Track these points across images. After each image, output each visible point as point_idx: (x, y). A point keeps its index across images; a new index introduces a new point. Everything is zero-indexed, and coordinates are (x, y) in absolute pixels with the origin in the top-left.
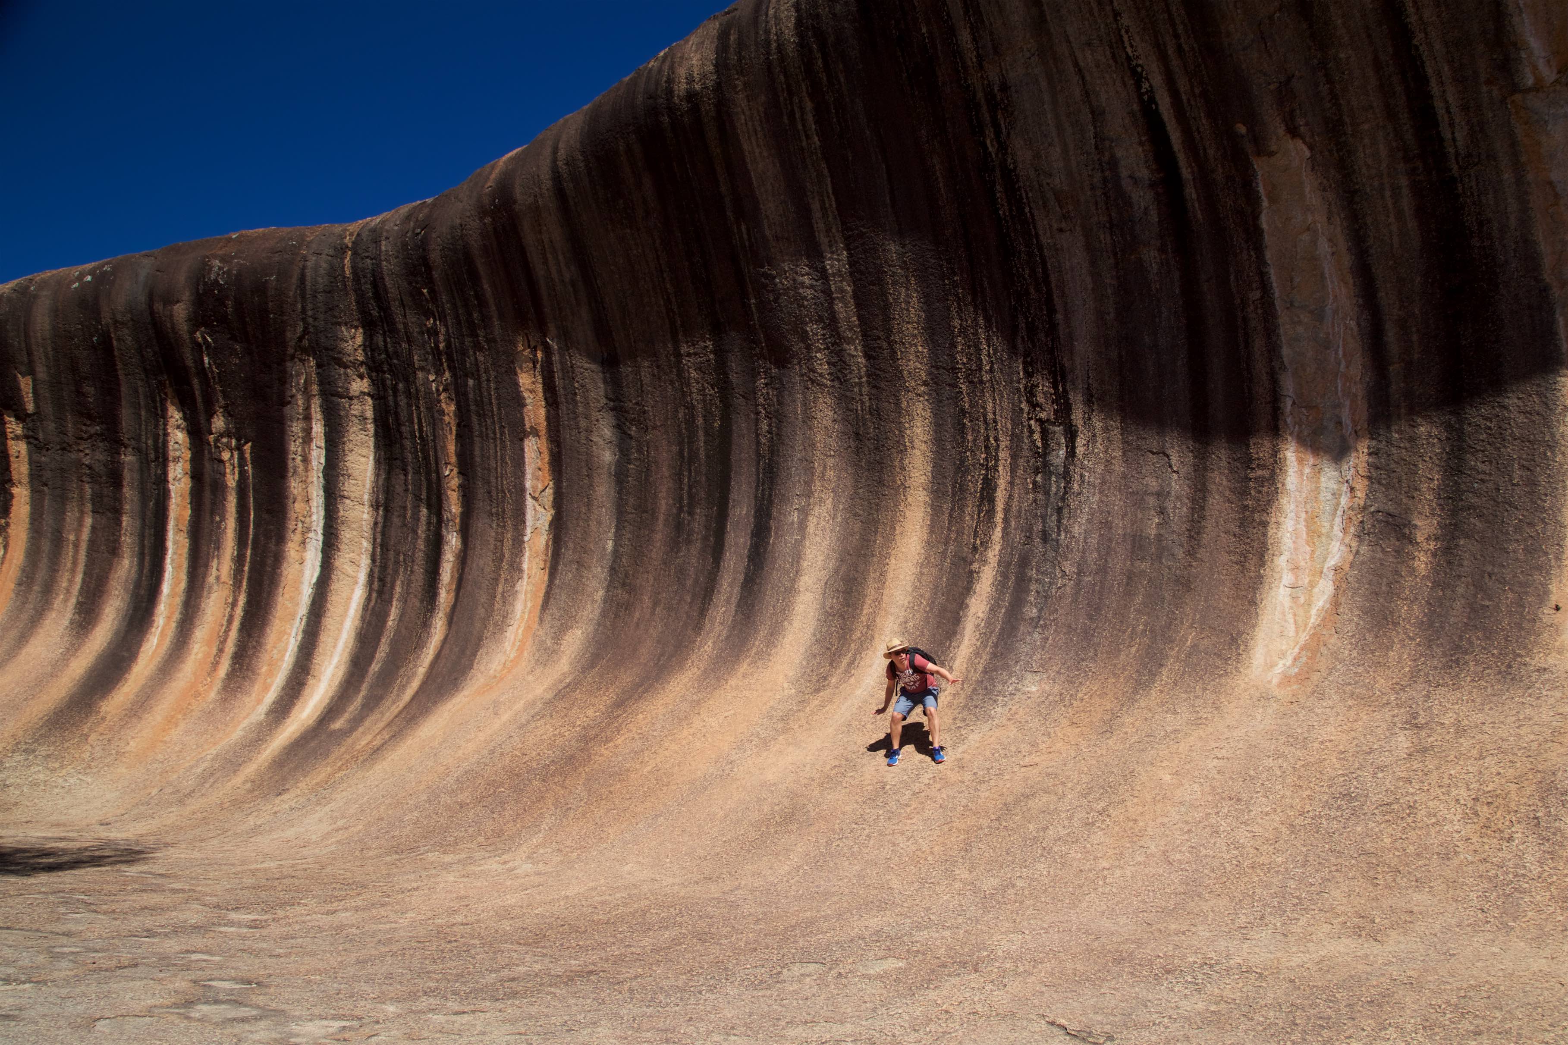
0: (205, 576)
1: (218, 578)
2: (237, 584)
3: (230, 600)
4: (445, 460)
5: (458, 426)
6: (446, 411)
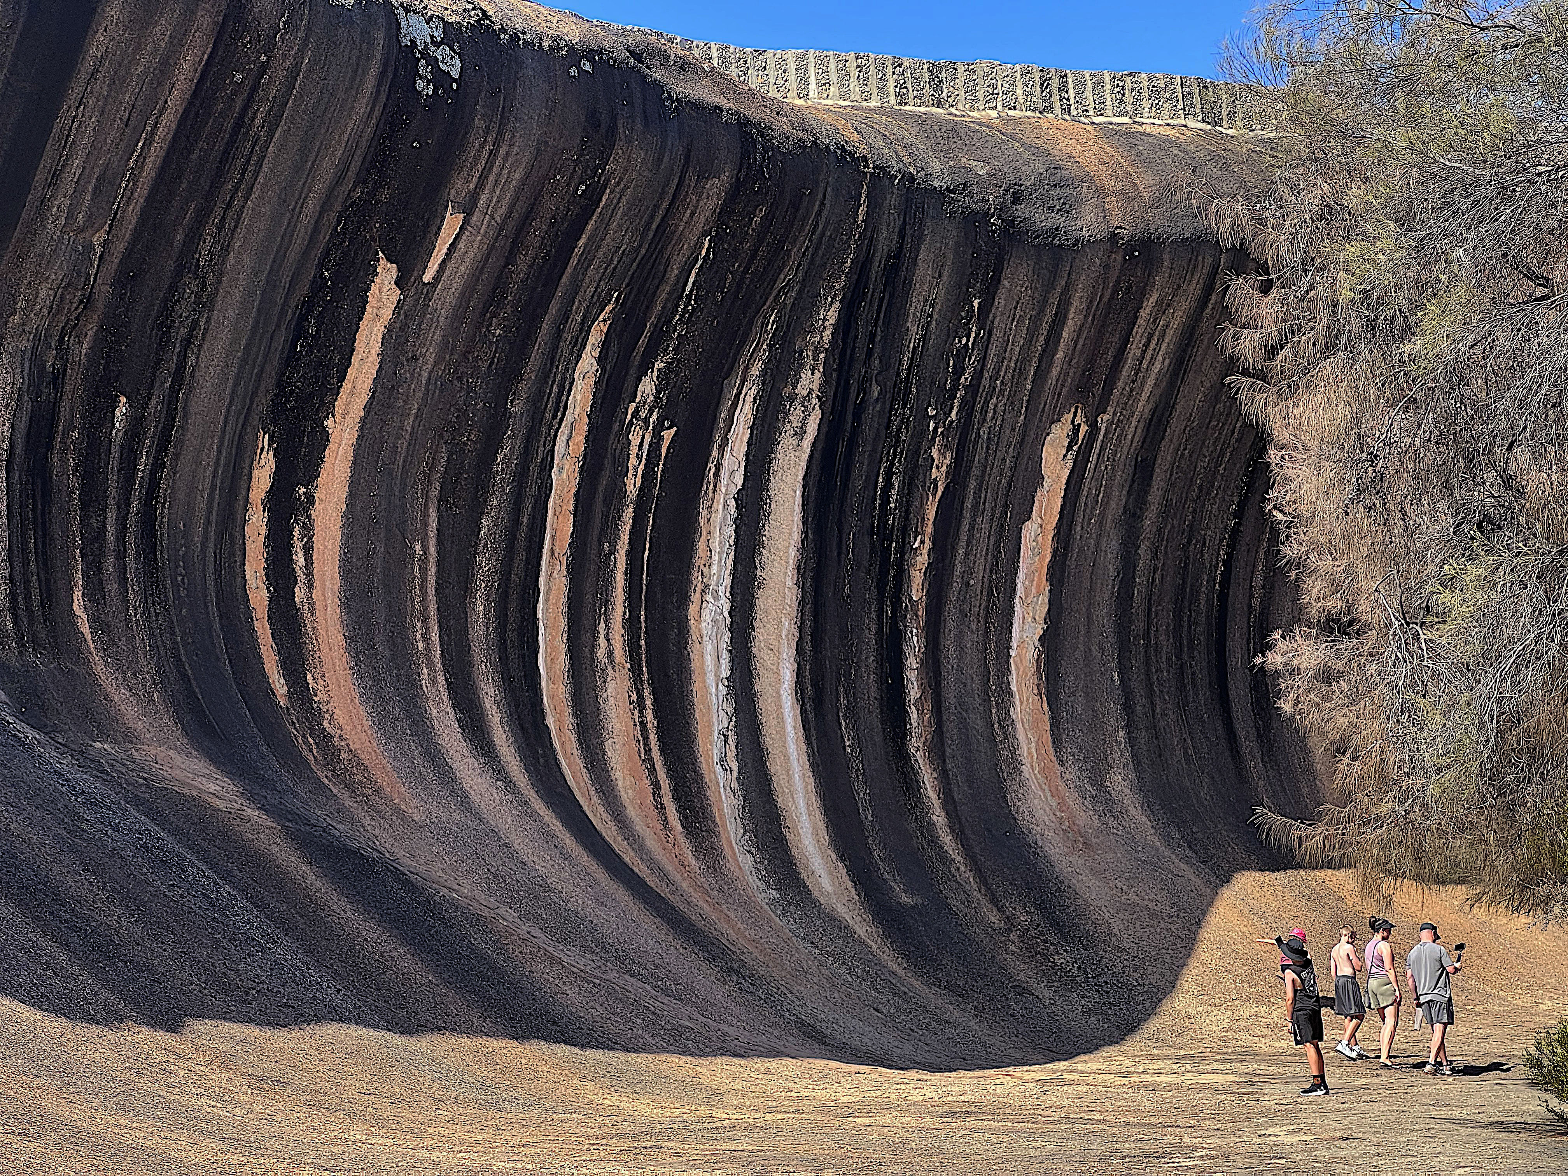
0: (594, 647)
1: (610, 654)
2: (636, 670)
3: (634, 697)
4: (917, 528)
5: (947, 488)
6: (936, 462)
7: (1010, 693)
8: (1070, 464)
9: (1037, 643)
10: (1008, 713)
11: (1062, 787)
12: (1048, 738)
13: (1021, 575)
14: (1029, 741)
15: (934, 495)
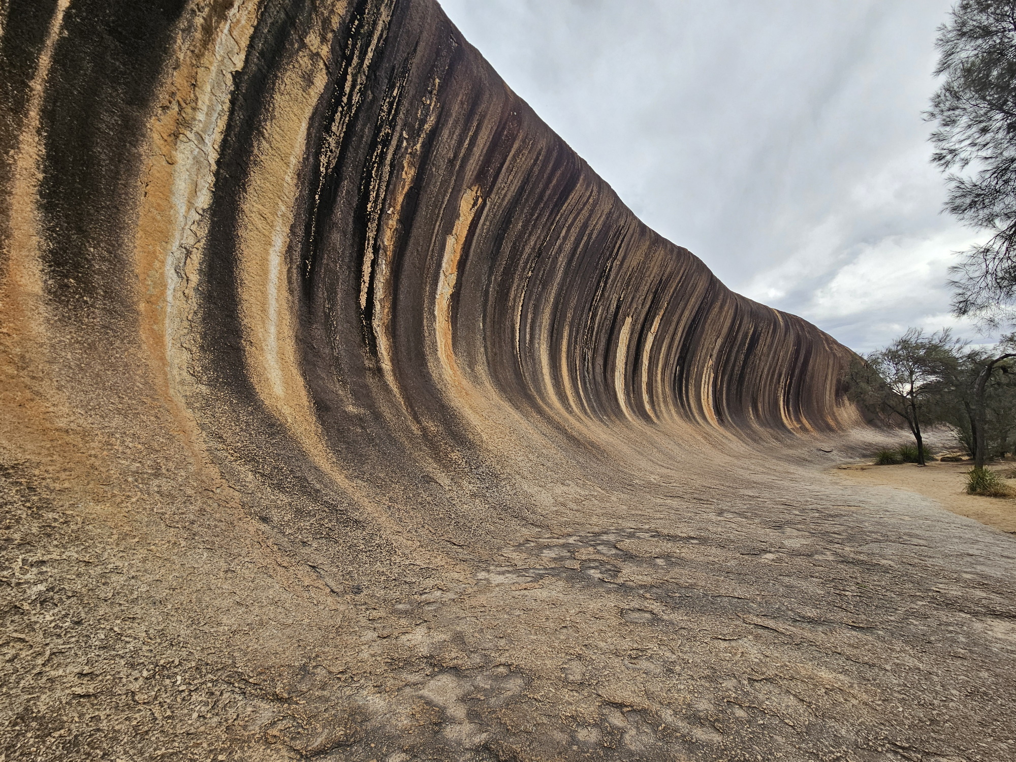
4: (390, 201)
5: (411, 188)
6: (406, 169)
7: (434, 316)
8: (473, 215)
9: (449, 297)
10: (432, 324)
11: (455, 366)
12: (450, 342)
13: (445, 260)
14: (442, 341)
15: (403, 189)
